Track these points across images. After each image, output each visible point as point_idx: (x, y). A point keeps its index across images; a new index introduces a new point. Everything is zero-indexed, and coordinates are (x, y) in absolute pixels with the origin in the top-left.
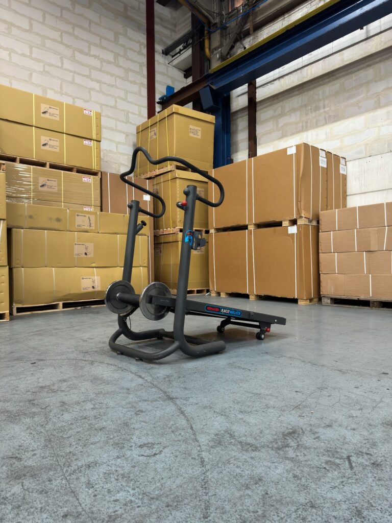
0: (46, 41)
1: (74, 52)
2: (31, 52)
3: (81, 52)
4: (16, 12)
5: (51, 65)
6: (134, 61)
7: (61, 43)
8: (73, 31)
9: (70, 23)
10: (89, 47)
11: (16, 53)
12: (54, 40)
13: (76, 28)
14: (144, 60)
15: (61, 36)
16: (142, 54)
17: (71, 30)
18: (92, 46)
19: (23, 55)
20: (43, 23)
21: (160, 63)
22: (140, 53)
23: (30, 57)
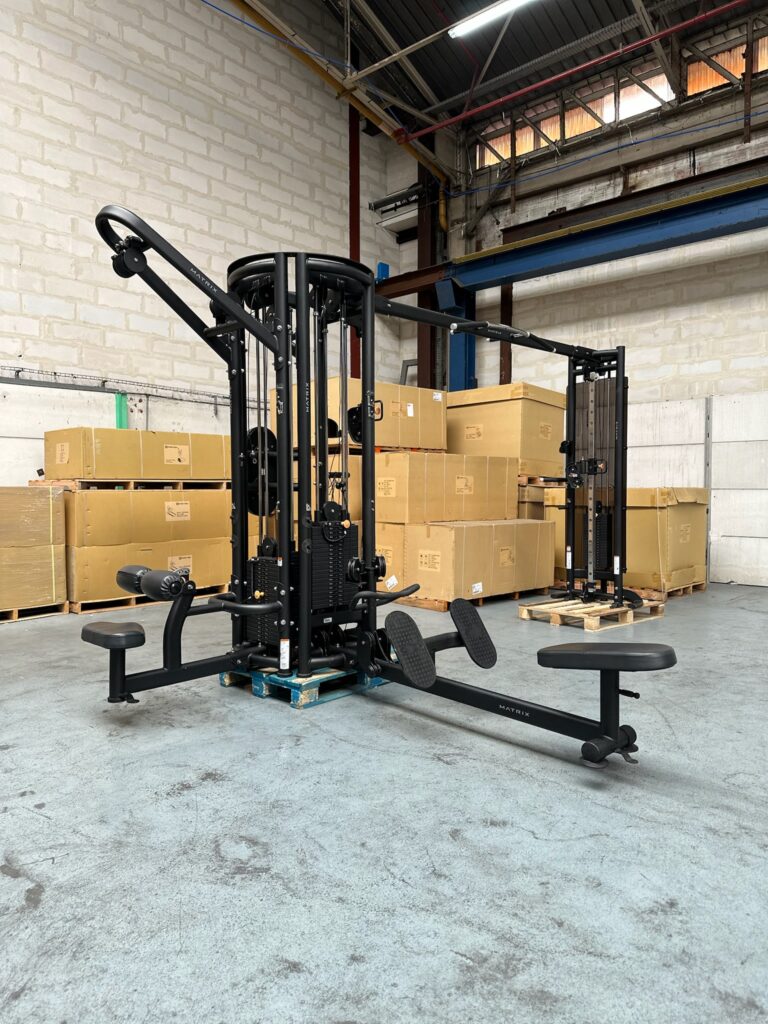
0: (229, 207)
1: (260, 221)
2: (210, 228)
3: (269, 218)
4: (192, 170)
5: (233, 242)
6: (333, 225)
7: (245, 208)
8: (260, 189)
9: (256, 178)
10: (279, 210)
11: (193, 229)
12: (236, 205)
13: (263, 184)
14: (346, 222)
15: (245, 199)
16: (344, 213)
17: (255, 188)
18: (282, 209)
19: (202, 232)
20: (223, 182)
21: (366, 224)
22: (340, 212)
23: (209, 234)
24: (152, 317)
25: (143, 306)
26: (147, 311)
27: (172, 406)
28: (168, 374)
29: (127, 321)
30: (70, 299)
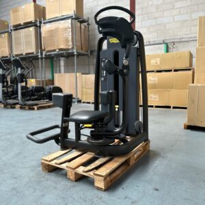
24: (183, 14)
25: (180, 12)
26: (182, 13)
27: (186, 44)
28: (189, 32)
29: (174, 19)
30: (155, 18)
